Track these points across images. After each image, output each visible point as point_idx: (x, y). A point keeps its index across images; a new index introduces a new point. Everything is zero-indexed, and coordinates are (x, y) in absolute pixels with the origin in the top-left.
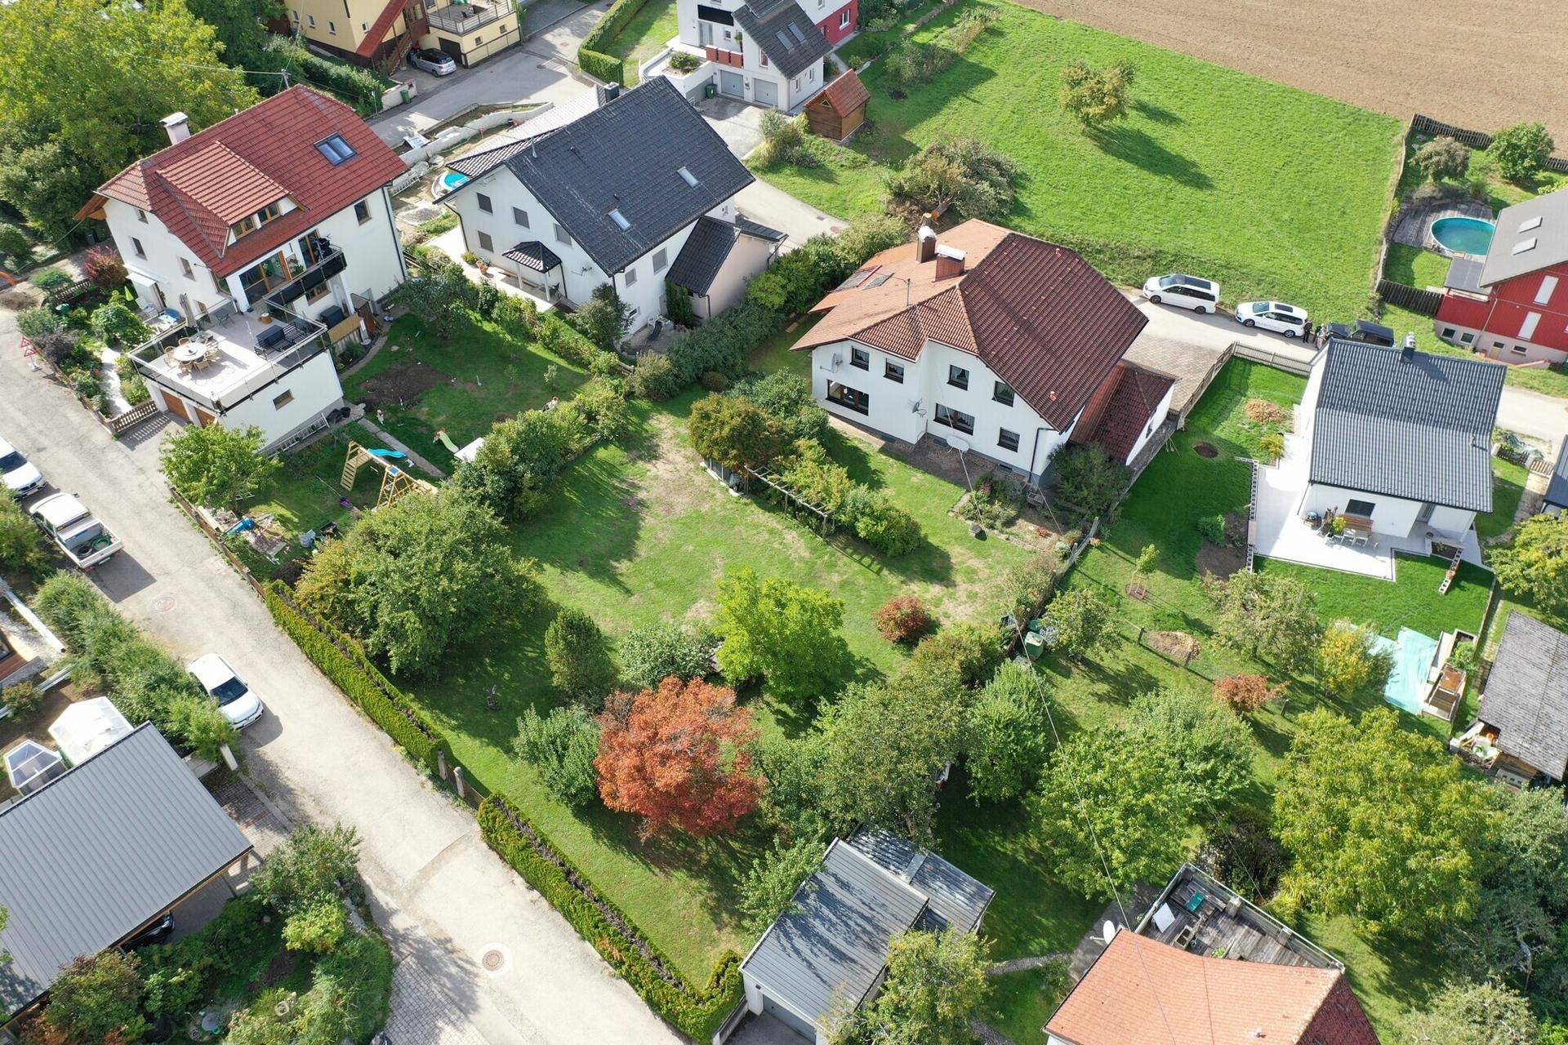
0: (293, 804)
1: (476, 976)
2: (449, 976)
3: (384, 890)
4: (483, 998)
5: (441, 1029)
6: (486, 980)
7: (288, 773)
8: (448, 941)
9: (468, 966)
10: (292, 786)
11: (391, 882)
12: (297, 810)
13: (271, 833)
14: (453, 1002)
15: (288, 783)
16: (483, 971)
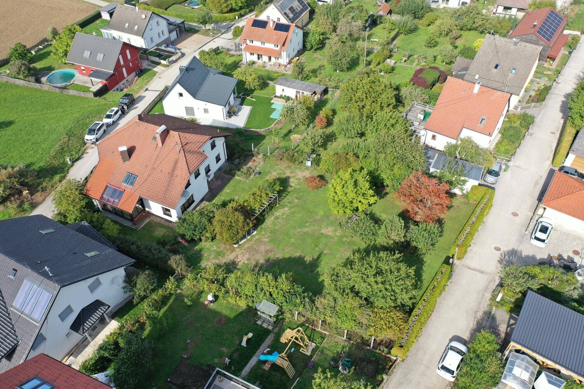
0: (482, 319)
1: (504, 252)
2: (509, 257)
3: (495, 281)
4: (510, 248)
5: (525, 255)
6: (505, 248)
7: (471, 326)
8: (499, 261)
9: (503, 255)
10: (476, 322)
11: (491, 281)
12: (483, 317)
13: (498, 322)
14: (515, 255)
15: (475, 324)
16: (502, 250)
